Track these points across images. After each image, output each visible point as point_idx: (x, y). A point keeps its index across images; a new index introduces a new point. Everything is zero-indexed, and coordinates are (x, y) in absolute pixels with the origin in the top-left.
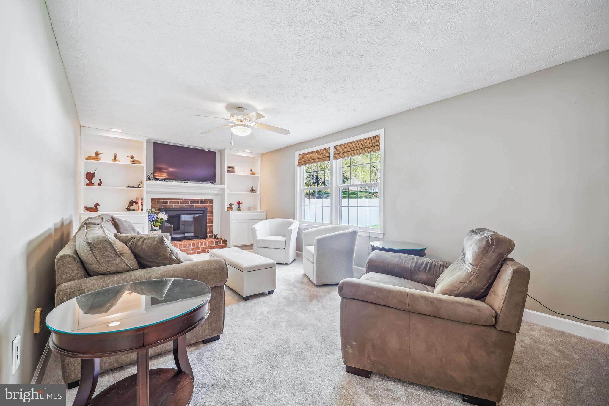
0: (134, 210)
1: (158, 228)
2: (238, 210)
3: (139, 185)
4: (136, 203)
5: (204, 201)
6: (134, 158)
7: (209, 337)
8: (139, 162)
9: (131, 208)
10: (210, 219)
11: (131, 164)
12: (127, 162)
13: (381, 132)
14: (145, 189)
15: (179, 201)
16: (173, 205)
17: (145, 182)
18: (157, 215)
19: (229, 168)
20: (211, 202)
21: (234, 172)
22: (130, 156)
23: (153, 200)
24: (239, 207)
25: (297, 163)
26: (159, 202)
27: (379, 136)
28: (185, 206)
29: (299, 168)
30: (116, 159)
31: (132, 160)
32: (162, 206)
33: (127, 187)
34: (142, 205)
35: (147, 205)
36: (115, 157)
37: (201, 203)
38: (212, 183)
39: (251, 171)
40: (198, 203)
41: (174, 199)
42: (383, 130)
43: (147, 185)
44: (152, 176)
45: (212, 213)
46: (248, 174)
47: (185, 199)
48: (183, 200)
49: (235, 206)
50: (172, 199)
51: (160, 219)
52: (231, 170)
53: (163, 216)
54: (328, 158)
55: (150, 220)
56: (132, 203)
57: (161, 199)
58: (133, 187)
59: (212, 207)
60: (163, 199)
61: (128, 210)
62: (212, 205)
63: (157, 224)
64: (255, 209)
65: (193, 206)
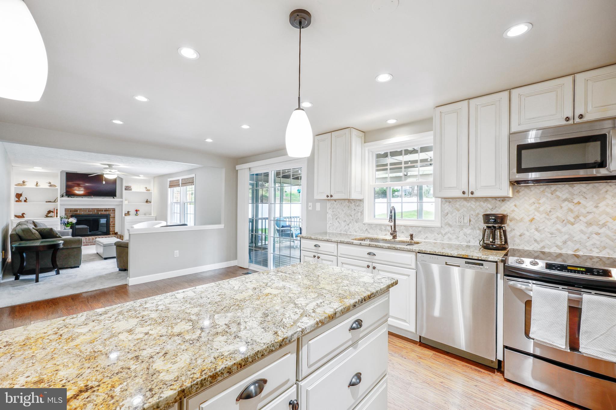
0: (51, 217)
1: (69, 228)
2: (136, 215)
3: (55, 200)
4: (53, 212)
5: (107, 209)
6: (51, 183)
7: (73, 266)
8: (55, 186)
9: (49, 215)
10: (112, 222)
11: (49, 187)
12: (47, 186)
13: (193, 175)
14: (59, 203)
15: (87, 210)
16: (82, 213)
17: (59, 198)
18: (68, 219)
19: (127, 187)
20: (114, 210)
21: (131, 190)
22: (48, 182)
23: (66, 210)
24: (137, 213)
25: (168, 186)
26: (71, 211)
27: (194, 177)
28: (92, 213)
29: (169, 189)
30: (38, 185)
31: (49, 185)
32: (73, 213)
33: (46, 202)
34: (57, 213)
35: (61, 213)
36: (37, 184)
37: (105, 211)
38: (114, 198)
39: (146, 188)
40: (103, 211)
41: (83, 209)
42: (194, 174)
43: (61, 200)
44: (65, 194)
45: (114, 217)
46: (144, 190)
47: (92, 209)
48: (91, 210)
49: (133, 212)
50: (81, 209)
51: (71, 222)
52: (128, 188)
53: (73, 220)
54: (178, 185)
55: (63, 223)
56: (49, 212)
57: (72, 209)
58: (50, 202)
59: (115, 213)
60: (74, 209)
61: (47, 216)
62: (115, 212)
63: (68, 225)
64: (150, 214)
65: (98, 213)
